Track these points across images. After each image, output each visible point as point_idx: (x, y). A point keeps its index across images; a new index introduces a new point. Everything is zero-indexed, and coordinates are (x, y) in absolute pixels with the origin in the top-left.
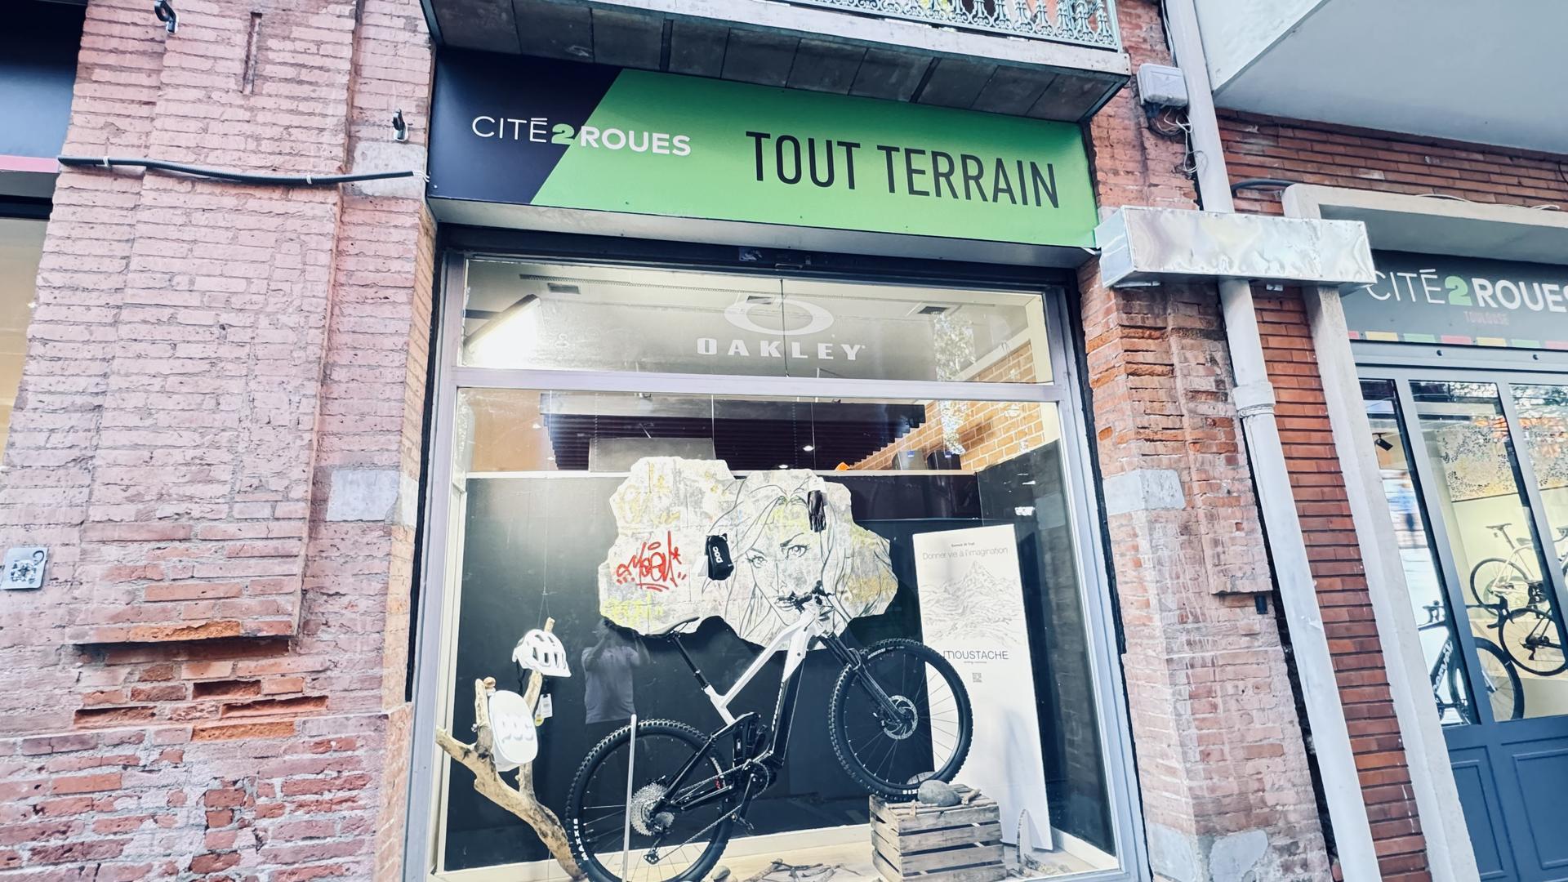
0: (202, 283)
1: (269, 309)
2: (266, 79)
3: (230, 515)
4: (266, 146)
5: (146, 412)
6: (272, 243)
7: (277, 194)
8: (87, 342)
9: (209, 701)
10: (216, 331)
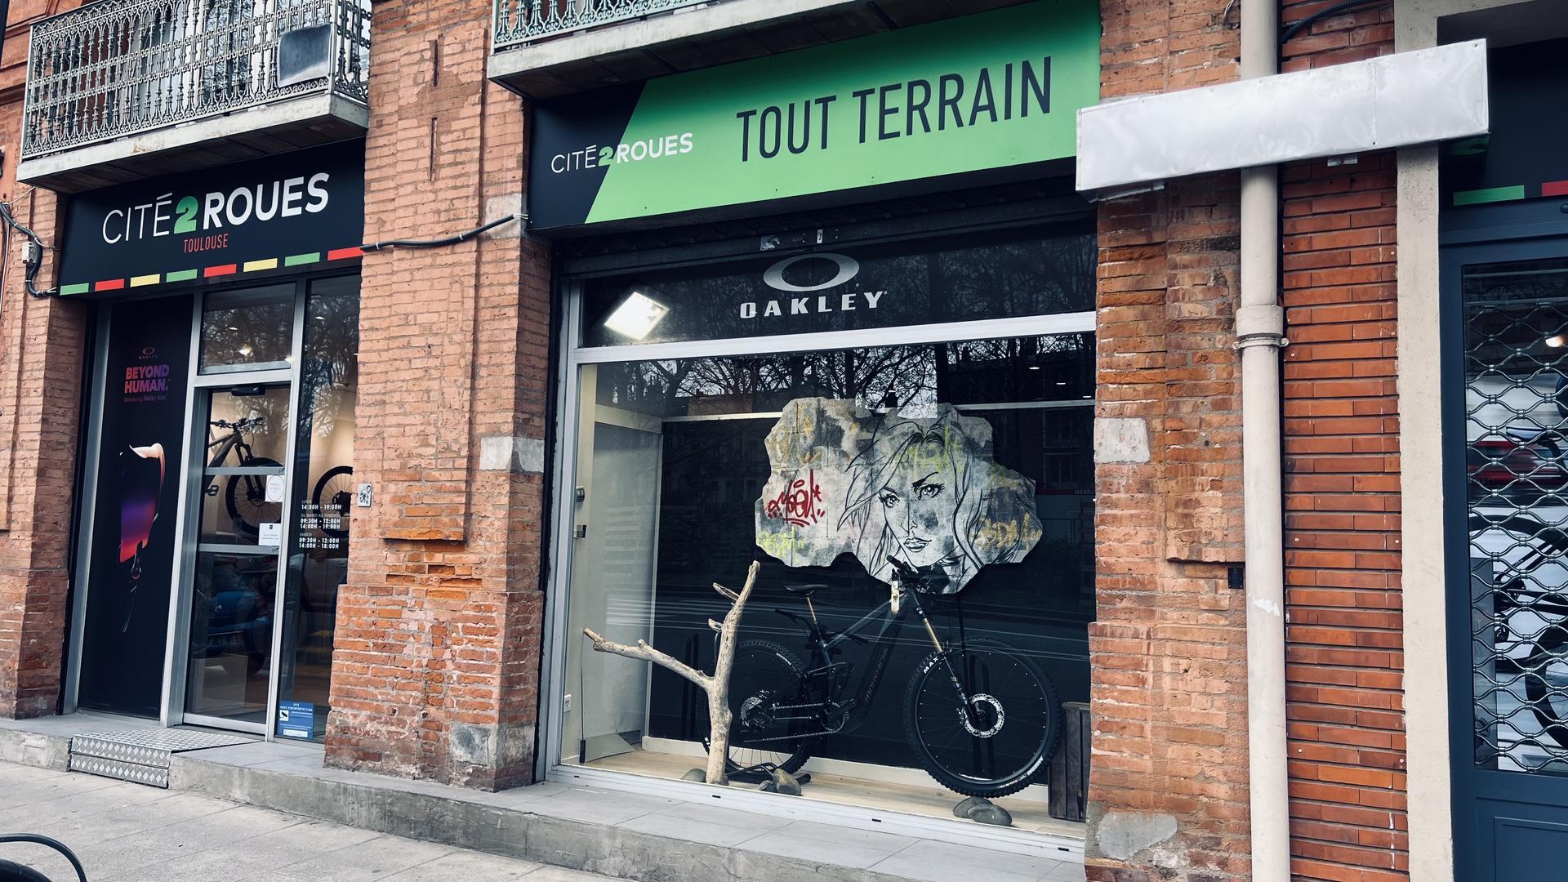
0: (421, 319)
1: (448, 332)
2: (442, 166)
3: (436, 467)
4: (443, 217)
5: (401, 404)
6: (448, 286)
7: (448, 250)
8: (379, 362)
9: (435, 577)
10: (427, 349)
